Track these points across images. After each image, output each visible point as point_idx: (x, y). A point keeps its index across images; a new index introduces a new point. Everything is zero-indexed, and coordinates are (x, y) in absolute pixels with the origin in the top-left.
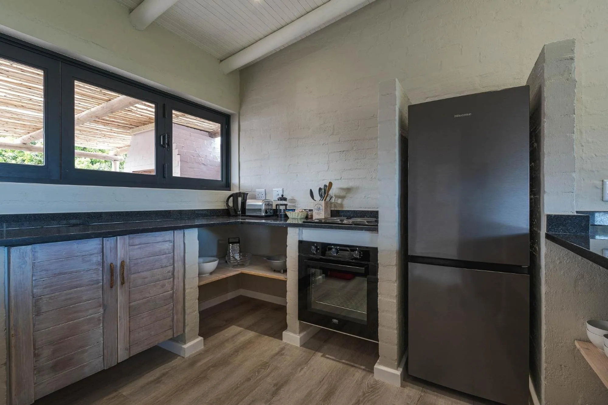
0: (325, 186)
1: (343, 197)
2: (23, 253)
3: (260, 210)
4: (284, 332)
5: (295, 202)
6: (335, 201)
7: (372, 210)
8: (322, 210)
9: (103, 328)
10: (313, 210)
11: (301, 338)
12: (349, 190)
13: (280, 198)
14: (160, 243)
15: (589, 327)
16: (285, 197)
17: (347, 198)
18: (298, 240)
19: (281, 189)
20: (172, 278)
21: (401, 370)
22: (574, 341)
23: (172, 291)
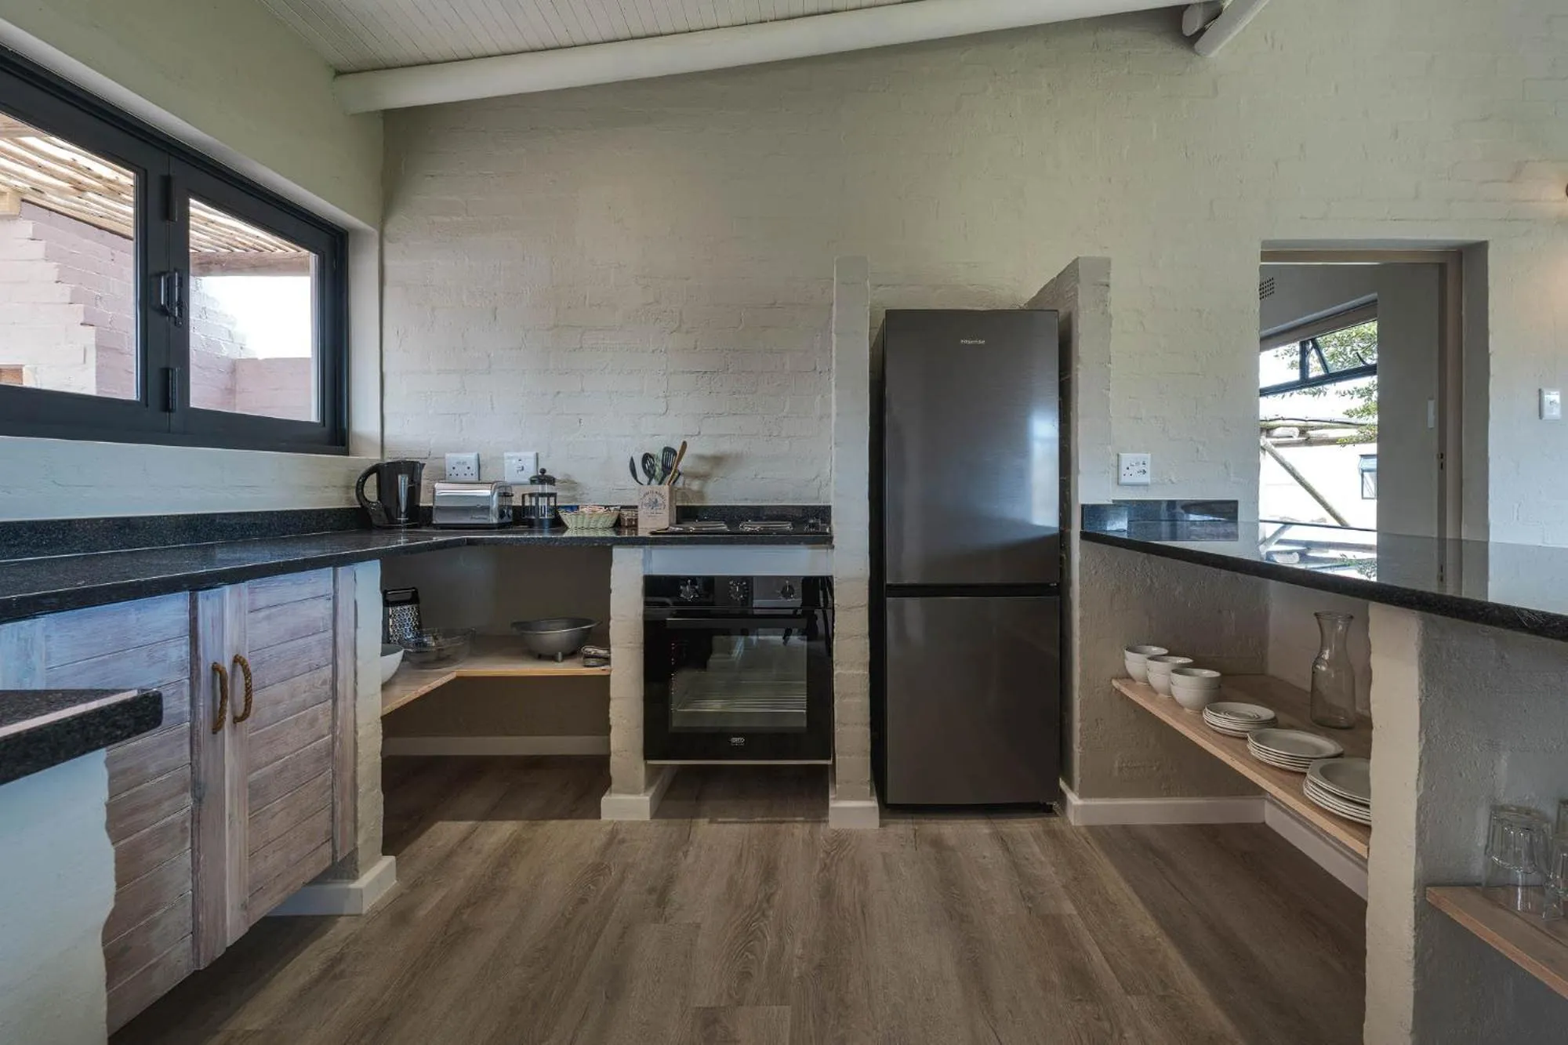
0: (668, 451)
1: (704, 477)
2: (26, 641)
3: (486, 509)
4: (604, 799)
5: (574, 489)
6: (684, 484)
7: (770, 504)
8: (662, 507)
9: (192, 852)
10: (640, 507)
11: (651, 799)
12: (717, 460)
13: (537, 477)
14: (307, 603)
15: (1128, 654)
16: (551, 475)
17: (715, 479)
18: (642, 575)
19: (532, 454)
20: (330, 701)
21: (875, 798)
22: (1111, 681)
23: (330, 736)
